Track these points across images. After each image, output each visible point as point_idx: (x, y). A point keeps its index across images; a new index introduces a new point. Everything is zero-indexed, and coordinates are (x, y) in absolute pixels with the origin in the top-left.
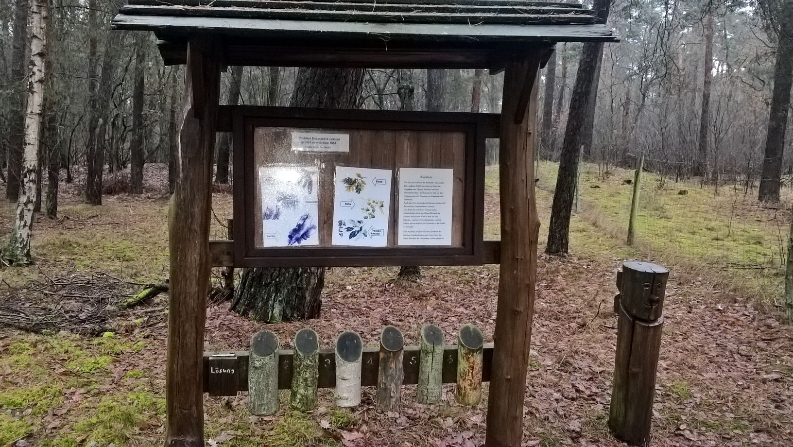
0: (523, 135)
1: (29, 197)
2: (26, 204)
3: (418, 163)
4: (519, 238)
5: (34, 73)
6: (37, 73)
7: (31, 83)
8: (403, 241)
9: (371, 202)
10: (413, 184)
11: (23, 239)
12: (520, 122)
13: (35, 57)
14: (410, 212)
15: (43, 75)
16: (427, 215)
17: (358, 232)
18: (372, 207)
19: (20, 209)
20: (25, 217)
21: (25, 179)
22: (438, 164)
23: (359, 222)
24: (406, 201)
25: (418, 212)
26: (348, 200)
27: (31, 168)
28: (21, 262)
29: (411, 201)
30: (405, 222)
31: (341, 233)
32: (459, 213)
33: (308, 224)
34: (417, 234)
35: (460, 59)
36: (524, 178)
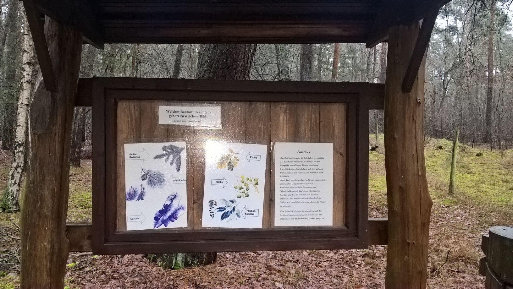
0: (412, 104)
1: (18, 163)
2: (16, 168)
3: (295, 137)
4: (411, 219)
5: (24, 76)
6: (26, 76)
7: (22, 83)
8: (279, 222)
9: (245, 179)
10: (289, 160)
11: (14, 193)
12: (409, 90)
13: (25, 65)
14: (287, 189)
15: (30, 77)
16: (306, 193)
17: (231, 212)
18: (246, 185)
19: (12, 171)
20: (15, 177)
21: (15, 150)
22: (317, 138)
23: (232, 201)
24: (283, 178)
25: (296, 190)
26: (220, 178)
27: (20, 143)
28: (11, 209)
29: (287, 178)
30: (282, 201)
31: (212, 214)
32: (341, 190)
33: (175, 205)
34: (295, 213)
35: (335, 31)
36: (414, 153)
